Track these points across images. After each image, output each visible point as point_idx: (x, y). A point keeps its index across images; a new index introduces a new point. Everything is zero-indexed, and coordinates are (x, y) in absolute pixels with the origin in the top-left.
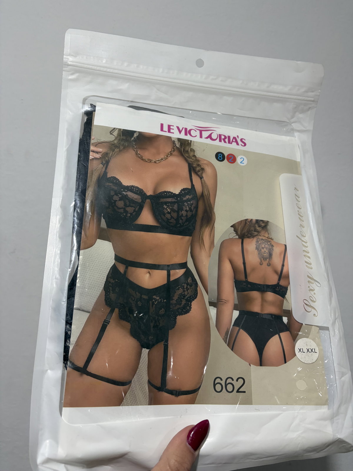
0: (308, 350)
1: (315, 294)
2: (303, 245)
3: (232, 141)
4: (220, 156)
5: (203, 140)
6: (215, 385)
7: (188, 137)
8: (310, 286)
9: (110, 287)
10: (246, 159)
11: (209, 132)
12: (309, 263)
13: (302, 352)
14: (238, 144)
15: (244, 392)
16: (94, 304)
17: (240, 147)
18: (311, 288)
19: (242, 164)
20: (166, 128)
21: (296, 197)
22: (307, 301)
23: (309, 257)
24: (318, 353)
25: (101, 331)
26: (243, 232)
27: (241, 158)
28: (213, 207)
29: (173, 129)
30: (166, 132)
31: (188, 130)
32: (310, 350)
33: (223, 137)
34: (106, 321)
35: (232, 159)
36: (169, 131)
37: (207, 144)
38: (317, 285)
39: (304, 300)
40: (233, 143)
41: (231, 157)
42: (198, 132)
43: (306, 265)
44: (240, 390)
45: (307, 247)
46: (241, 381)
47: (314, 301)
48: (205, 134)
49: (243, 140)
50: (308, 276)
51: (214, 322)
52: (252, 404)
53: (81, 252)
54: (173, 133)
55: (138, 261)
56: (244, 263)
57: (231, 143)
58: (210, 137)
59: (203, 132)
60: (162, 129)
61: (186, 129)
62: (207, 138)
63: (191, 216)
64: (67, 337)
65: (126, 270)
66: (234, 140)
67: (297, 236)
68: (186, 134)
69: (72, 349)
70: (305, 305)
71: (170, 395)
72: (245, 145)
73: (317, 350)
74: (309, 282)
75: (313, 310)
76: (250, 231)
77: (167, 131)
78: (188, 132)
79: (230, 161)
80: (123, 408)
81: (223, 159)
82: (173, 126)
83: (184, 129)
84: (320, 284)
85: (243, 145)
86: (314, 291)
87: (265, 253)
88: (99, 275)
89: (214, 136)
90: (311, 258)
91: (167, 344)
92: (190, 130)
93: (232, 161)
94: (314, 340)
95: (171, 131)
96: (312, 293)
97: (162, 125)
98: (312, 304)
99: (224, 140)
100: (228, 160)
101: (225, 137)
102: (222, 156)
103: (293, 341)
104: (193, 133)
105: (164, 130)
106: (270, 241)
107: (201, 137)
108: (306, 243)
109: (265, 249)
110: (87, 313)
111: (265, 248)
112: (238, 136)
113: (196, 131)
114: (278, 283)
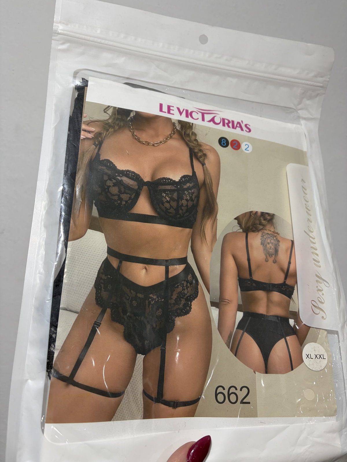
0: (316, 356)
1: (323, 294)
2: (311, 241)
3: (237, 126)
4: (223, 142)
5: (206, 124)
6: (216, 395)
7: (189, 120)
8: (318, 286)
9: (101, 284)
10: (251, 145)
11: (212, 116)
12: (317, 261)
13: (310, 358)
14: (242, 130)
15: (249, 403)
16: (83, 303)
17: (244, 133)
18: (319, 288)
19: (246, 152)
20: (165, 109)
21: (303, 189)
22: (316, 302)
23: (317, 255)
24: (327, 359)
25: (90, 334)
26: (248, 225)
27: (246, 145)
28: (215, 196)
29: (173, 110)
30: (165, 112)
31: (189, 112)
32: (318, 356)
33: (226, 121)
34: (97, 323)
35: (236, 145)
36: (169, 112)
37: (210, 128)
38: (326, 286)
39: (312, 301)
40: (237, 128)
41: (235, 143)
42: (200, 115)
43: (314, 263)
44: (244, 401)
45: (315, 243)
46: (245, 390)
47: (322, 302)
48: (208, 117)
49: (248, 126)
50: (317, 275)
51: (216, 324)
52: (257, 417)
53: (70, 243)
54: (173, 114)
55: (134, 255)
56: (249, 260)
57: (236, 129)
58: (212, 120)
59: (205, 115)
60: (161, 110)
61: (187, 111)
62: (210, 121)
63: (192, 206)
64: (52, 340)
65: (120, 264)
66: (238, 125)
67: (305, 232)
68: (187, 116)
69: (57, 354)
70: (313, 306)
71: (167, 407)
72: (250, 131)
73: (326, 356)
74: (317, 281)
75: (321, 312)
76: (255, 224)
77: (167, 111)
78: (189, 114)
79: (234, 147)
80: (114, 423)
81: (226, 145)
82: (173, 107)
83: (185, 111)
84: (329, 284)
85: (248, 130)
86: (322, 292)
87: (271, 249)
88: (90, 270)
89: (217, 120)
90: (319, 255)
91: (165, 349)
92: (191, 113)
93: (237, 148)
94: (322, 344)
95: (171, 112)
96: (321, 293)
97: (161, 105)
98: (320, 305)
99: (228, 124)
100: (232, 146)
101: (229, 122)
102: (225, 141)
103: (300, 346)
104: (194, 115)
105: (163, 111)
106: (276, 236)
107: (203, 119)
108: (314, 239)
109: (271, 245)
110: (75, 314)
111: (270, 243)
112: (242, 121)
113: (198, 114)
114: (285, 282)
